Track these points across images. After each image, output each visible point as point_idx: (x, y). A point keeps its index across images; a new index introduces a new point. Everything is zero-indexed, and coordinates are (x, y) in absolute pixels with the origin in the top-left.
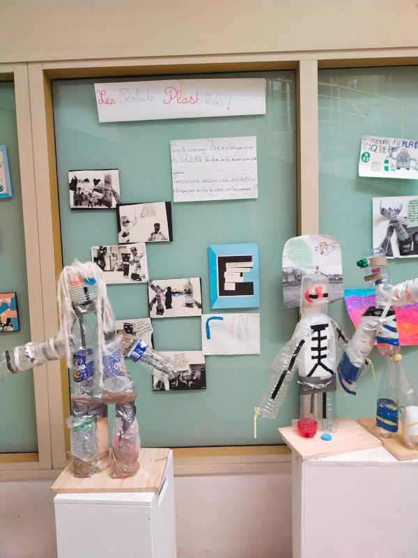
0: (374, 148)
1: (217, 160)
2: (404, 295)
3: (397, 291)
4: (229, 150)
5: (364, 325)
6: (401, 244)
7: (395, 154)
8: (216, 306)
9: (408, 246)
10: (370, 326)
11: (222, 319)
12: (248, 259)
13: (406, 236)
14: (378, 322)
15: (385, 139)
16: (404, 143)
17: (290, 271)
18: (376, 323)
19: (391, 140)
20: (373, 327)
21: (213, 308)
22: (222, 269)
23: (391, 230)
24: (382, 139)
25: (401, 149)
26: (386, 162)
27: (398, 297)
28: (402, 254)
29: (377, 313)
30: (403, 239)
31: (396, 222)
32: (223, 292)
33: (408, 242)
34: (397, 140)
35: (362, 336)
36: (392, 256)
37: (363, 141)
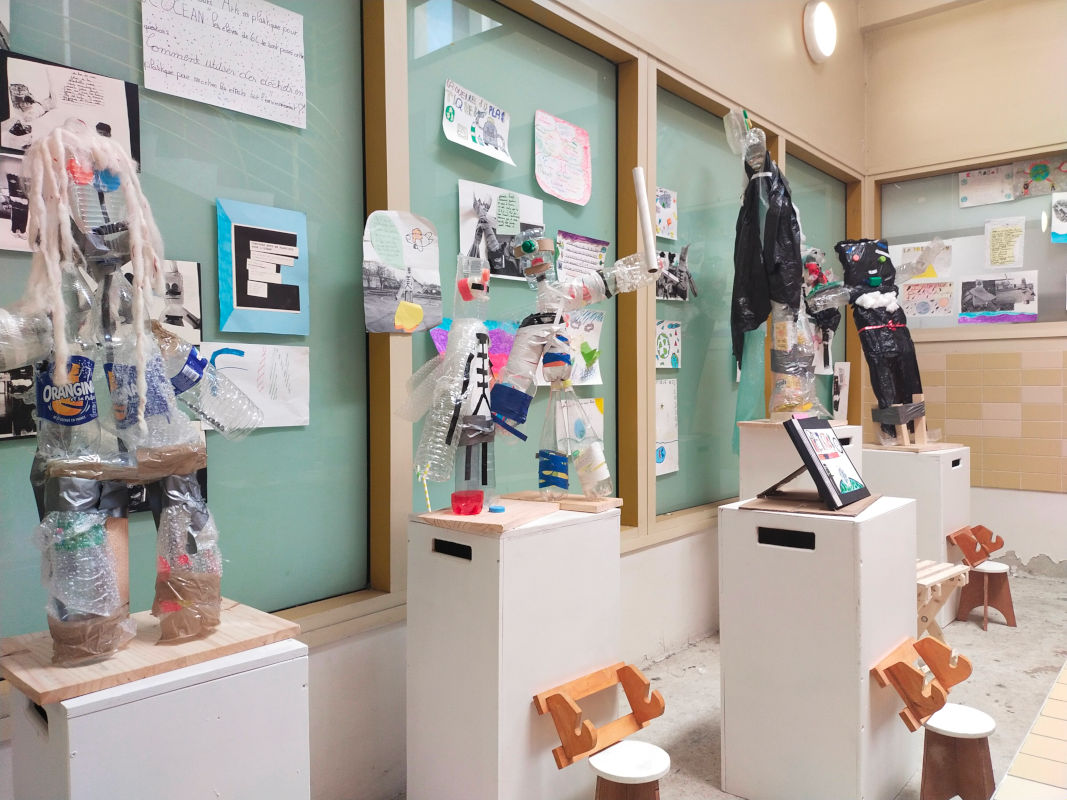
0: (459, 103)
1: (235, 32)
2: (581, 293)
3: (571, 287)
4: (257, 23)
5: (530, 339)
6: (492, 256)
7: (482, 121)
8: (229, 326)
9: (499, 261)
10: (539, 338)
11: (241, 353)
12: (290, 240)
13: (496, 245)
14: (550, 331)
15: (472, 94)
16: (491, 109)
17: (373, 268)
18: (547, 333)
19: (478, 99)
20: (543, 339)
21: (226, 328)
22: (243, 253)
23: (479, 232)
24: (469, 93)
25: (488, 115)
26: (473, 129)
27: (573, 296)
28: (492, 271)
29: (546, 319)
30: (493, 250)
31: (485, 222)
32: (245, 300)
33: (498, 254)
34: (484, 101)
35: (527, 355)
37: (446, 88)
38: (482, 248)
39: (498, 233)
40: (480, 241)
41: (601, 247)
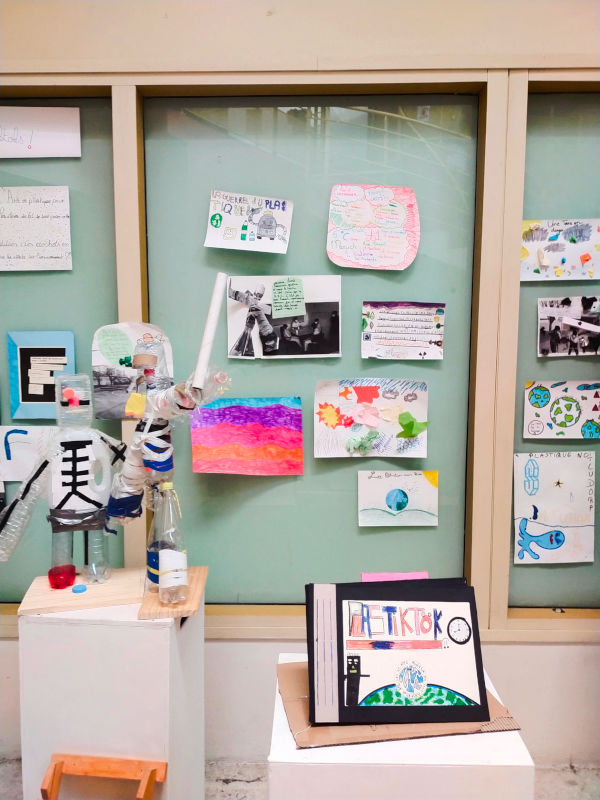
0: (228, 208)
1: (16, 216)
3: (157, 399)
4: (33, 204)
5: (132, 444)
6: (264, 339)
7: (257, 218)
8: (18, 415)
9: (272, 343)
10: (135, 445)
11: (25, 433)
12: (60, 352)
13: (270, 329)
14: (140, 439)
15: (242, 196)
16: (267, 202)
17: (103, 370)
19: (250, 198)
21: (15, 417)
22: (26, 365)
23: (251, 321)
24: (238, 196)
25: (265, 210)
26: (245, 228)
27: (158, 407)
28: (265, 353)
29: (142, 428)
30: (265, 334)
31: (257, 310)
32: (27, 397)
33: (272, 337)
34: (258, 198)
35: (130, 458)
36: (253, 355)
37: (212, 198)
38: (255, 334)
39: (274, 317)
40: (252, 328)
41: (434, 310)
